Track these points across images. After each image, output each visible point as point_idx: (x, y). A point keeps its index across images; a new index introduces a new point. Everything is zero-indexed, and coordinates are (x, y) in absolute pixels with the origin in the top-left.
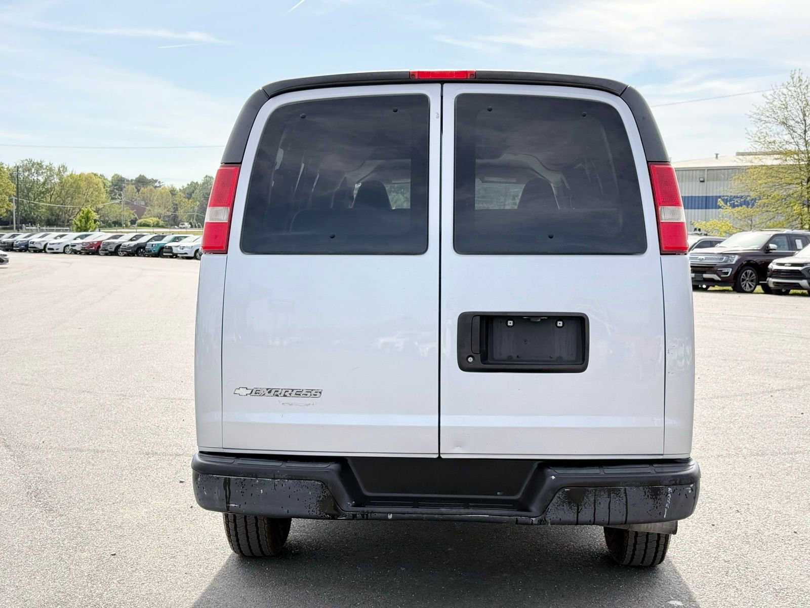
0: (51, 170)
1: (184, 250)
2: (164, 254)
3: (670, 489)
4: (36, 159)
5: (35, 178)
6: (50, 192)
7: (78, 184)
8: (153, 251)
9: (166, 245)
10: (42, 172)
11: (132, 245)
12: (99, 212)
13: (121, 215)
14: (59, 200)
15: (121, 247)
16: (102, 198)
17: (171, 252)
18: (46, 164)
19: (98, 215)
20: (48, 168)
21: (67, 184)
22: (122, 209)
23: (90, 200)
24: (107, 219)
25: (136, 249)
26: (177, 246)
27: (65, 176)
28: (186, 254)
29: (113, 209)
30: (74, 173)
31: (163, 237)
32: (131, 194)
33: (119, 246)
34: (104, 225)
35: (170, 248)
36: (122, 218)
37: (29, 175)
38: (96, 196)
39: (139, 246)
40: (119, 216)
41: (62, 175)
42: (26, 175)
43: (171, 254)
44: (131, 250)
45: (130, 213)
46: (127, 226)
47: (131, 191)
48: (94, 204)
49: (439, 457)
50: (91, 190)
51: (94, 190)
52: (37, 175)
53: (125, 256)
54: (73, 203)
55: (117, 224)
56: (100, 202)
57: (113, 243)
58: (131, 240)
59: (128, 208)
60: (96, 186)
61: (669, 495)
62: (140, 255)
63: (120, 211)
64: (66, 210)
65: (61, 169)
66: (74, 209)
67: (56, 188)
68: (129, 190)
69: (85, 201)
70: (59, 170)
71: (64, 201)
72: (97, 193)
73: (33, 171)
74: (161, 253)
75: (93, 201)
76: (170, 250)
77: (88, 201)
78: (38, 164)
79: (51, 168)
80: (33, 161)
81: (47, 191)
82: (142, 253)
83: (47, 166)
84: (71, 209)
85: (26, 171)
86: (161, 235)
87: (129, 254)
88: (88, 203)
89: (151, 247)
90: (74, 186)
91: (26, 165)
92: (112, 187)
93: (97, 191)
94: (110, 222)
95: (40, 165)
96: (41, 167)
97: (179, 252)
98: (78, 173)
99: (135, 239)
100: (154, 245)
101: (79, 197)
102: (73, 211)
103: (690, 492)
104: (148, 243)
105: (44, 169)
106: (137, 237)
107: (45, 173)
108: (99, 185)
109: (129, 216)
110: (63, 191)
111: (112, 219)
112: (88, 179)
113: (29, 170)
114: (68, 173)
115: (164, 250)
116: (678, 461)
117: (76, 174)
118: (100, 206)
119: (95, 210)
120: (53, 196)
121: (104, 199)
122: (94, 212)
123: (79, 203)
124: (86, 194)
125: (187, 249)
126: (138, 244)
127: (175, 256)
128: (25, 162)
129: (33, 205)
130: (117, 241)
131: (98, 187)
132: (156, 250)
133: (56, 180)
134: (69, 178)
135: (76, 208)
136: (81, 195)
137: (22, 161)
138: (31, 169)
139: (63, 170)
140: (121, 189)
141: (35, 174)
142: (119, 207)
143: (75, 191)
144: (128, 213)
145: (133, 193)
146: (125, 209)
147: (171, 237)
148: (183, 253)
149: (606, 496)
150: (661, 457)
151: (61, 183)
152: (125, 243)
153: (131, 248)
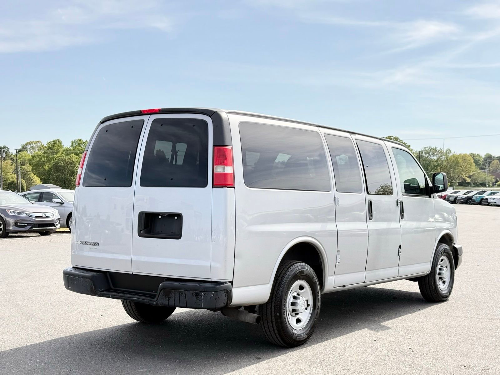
0: (441, 152)
1: (494, 200)
2: (483, 203)
3: (203, 293)
4: (433, 146)
5: (432, 158)
6: (440, 166)
7: (458, 160)
8: (476, 201)
9: (484, 197)
10: (436, 154)
11: (464, 197)
12: (471, 177)
13: (485, 179)
14: (446, 170)
15: (457, 198)
16: (473, 169)
17: (487, 202)
18: (439, 149)
19: (470, 179)
20: (439, 151)
21: (451, 160)
22: (486, 175)
23: (465, 170)
24: (476, 182)
25: (466, 199)
26: (491, 198)
27: (450, 156)
28: (496, 203)
29: (480, 176)
30: (455, 154)
31: (485, 192)
32: (496, 166)
33: (456, 198)
34: (474, 185)
35: (487, 199)
36: (486, 181)
37: (428, 156)
38: (469, 168)
39: (468, 198)
40: (484, 180)
41: (448, 156)
42: (427, 156)
43: (487, 203)
44: (463, 201)
45: (492, 178)
46: (489, 186)
47: (496, 164)
48: (467, 172)
49: (132, 273)
50: (466, 164)
51: (467, 164)
52: (433, 156)
53: (460, 204)
54: (455, 172)
55: (483, 185)
56: (471, 171)
57: (453, 196)
58: (465, 194)
59: (490, 175)
60: (469, 162)
61: (203, 296)
62: (469, 203)
63: (485, 176)
64: (450, 177)
65: (447, 152)
66: (454, 176)
67: (444, 163)
68: (495, 163)
69: (462, 171)
70: (446, 152)
71: (449, 171)
72: (469, 166)
73: (431, 153)
74: (482, 202)
75: (467, 171)
76: (486, 200)
77: (464, 171)
78: (434, 149)
79: (441, 151)
80: (431, 147)
81: (438, 165)
82: (470, 202)
83: (439, 150)
84: (453, 176)
85: (427, 154)
86: (484, 191)
87: (462, 203)
88: (464, 172)
89: (475, 199)
90: (455, 161)
91: (427, 150)
92: (484, 162)
93: (469, 164)
94: (478, 183)
95: (435, 150)
96: (436, 151)
97: (491, 202)
98: (458, 154)
99: (467, 193)
100: (477, 197)
101: (458, 169)
102: (454, 177)
103: (212, 296)
104: (474, 196)
105: (437, 152)
106: (469, 192)
107: (438, 154)
108: (470, 161)
109: (491, 179)
110: (448, 165)
111: (479, 181)
112: (464, 157)
113: (429, 153)
114: (452, 154)
115: (483, 200)
116: (219, 282)
117: (457, 154)
118: (471, 174)
119: (468, 176)
120: (442, 168)
121: (473, 170)
122: (468, 177)
123: (458, 172)
124: (463, 166)
125: (496, 200)
126: (468, 197)
127: (489, 204)
128: (426, 148)
129: (430, 174)
130: (455, 195)
131: (470, 162)
132: (478, 200)
133: (444, 158)
134: (452, 157)
135: (456, 175)
136: (459, 167)
137: (425, 148)
138: (430, 153)
139: (448, 152)
140: (490, 163)
141: (432, 155)
142: (485, 174)
143: (455, 165)
144: (491, 178)
145: (497, 165)
146: (488, 175)
147: (489, 192)
148: (494, 202)
149: (178, 294)
150: (210, 280)
151: (447, 160)
152: (460, 196)
153: (463, 199)
